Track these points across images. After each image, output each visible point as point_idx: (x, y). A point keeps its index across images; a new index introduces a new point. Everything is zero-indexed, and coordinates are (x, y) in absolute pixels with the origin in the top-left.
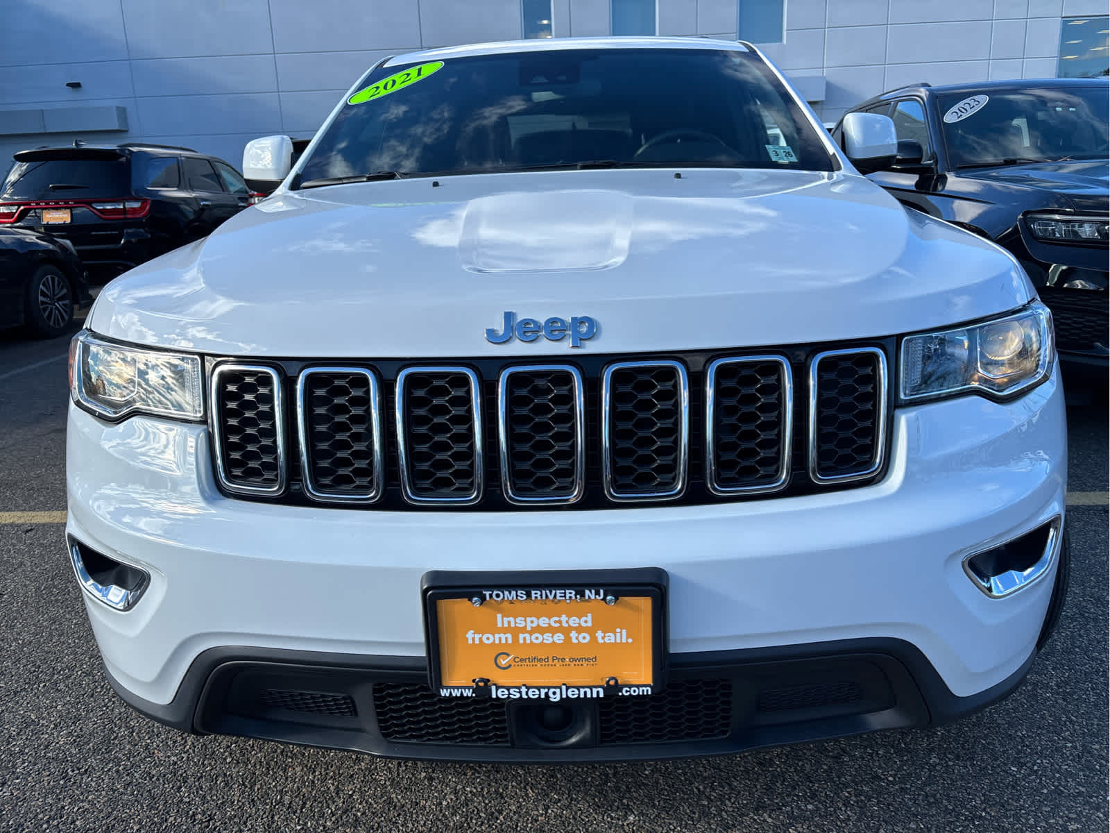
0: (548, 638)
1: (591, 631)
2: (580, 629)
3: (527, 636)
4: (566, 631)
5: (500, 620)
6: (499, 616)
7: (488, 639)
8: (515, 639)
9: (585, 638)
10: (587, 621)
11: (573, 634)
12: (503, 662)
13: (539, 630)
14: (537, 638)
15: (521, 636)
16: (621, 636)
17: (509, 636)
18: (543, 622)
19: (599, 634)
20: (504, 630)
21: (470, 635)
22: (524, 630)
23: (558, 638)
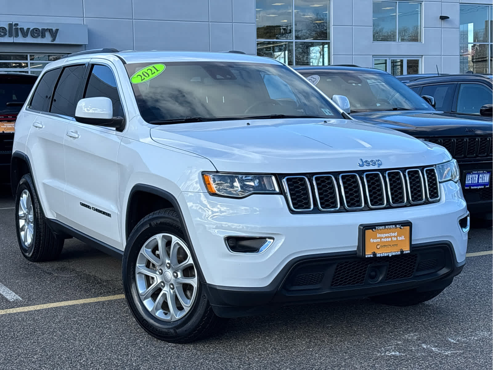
0: (388, 240)
1: (396, 237)
2: (394, 237)
3: (383, 239)
4: (391, 237)
5: (378, 235)
6: (378, 234)
7: (375, 241)
8: (381, 240)
9: (395, 239)
10: (396, 234)
11: (393, 238)
12: (378, 247)
13: (386, 237)
14: (385, 240)
15: (382, 239)
16: (402, 238)
17: (379, 240)
18: (387, 235)
19: (398, 238)
20: (378, 238)
21: (371, 240)
22: (383, 238)
23: (390, 239)
